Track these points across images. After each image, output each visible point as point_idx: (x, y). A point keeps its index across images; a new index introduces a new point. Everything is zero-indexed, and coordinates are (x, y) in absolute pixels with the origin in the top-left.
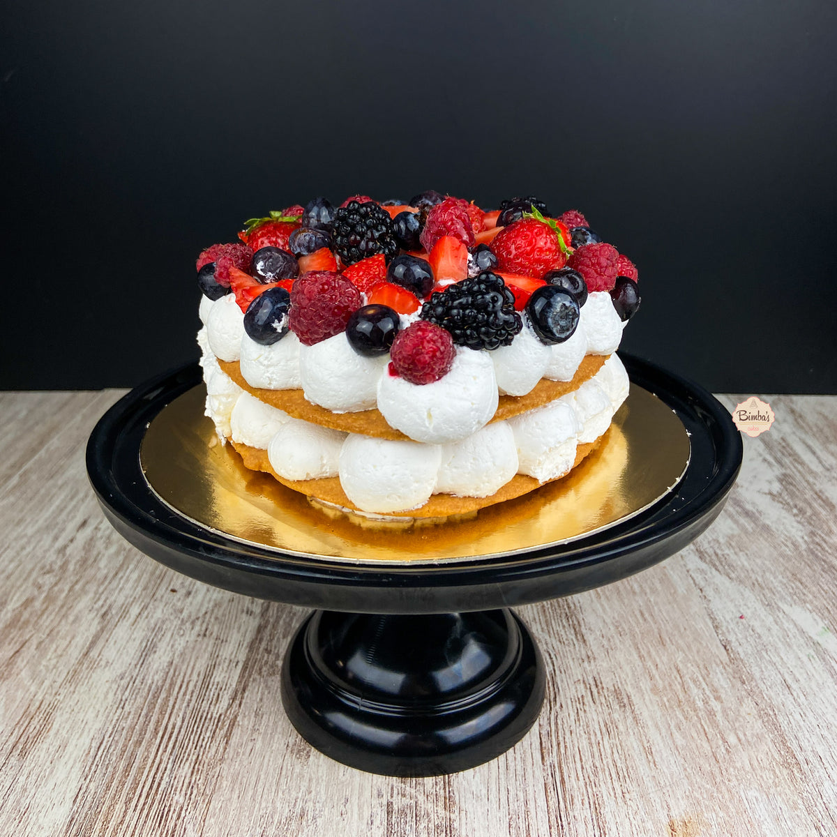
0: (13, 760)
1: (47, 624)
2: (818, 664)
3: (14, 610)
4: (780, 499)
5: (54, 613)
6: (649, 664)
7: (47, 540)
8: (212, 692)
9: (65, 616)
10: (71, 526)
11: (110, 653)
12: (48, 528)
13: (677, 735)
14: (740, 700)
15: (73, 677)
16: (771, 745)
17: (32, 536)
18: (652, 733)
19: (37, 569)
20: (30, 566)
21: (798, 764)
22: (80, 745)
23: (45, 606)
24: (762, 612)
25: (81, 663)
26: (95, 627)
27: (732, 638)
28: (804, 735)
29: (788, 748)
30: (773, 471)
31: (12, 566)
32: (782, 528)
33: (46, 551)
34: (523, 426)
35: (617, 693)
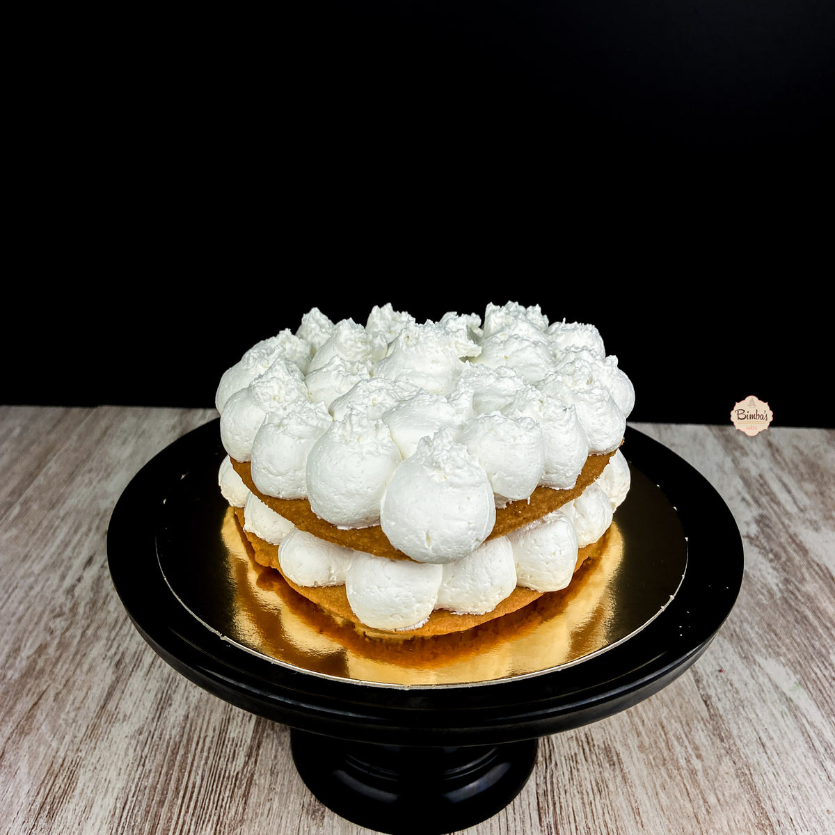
0: (42, 822)
1: (62, 673)
2: (790, 720)
3: (28, 658)
4: (758, 543)
5: (68, 661)
6: (636, 719)
7: (55, 578)
8: (228, 749)
9: (80, 664)
10: (78, 563)
11: (127, 706)
12: (54, 566)
13: (662, 795)
14: (719, 758)
15: (93, 732)
16: (747, 806)
17: (39, 575)
18: (639, 792)
19: (47, 612)
20: (39, 609)
21: (771, 825)
22: (105, 805)
23: (59, 652)
24: (740, 665)
25: (99, 716)
26: (110, 678)
27: (712, 692)
28: (777, 795)
29: (763, 809)
30: (751, 511)
31: (22, 608)
32: (758, 574)
33: (55, 591)
34: (522, 542)
35: (607, 750)
